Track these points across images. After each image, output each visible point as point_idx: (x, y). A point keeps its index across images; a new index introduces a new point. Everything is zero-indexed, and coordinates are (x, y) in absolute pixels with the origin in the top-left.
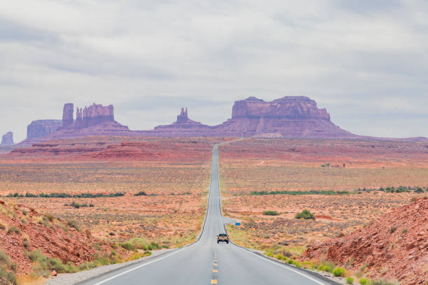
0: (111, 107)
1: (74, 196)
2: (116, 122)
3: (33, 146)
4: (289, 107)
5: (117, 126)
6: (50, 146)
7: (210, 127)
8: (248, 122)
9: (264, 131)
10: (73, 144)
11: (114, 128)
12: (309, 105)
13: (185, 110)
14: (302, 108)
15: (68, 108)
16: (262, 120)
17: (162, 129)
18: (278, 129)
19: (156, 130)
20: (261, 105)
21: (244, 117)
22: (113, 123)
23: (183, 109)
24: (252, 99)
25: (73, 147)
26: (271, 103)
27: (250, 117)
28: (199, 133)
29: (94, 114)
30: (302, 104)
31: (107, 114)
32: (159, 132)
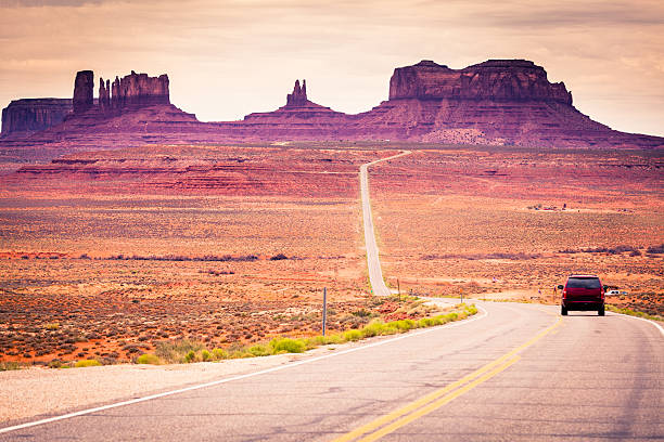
0: (164, 79)
1: (195, 259)
2: (173, 107)
3: (53, 162)
4: (495, 81)
5: (174, 115)
6: (82, 162)
7: (349, 117)
8: (420, 108)
9: (449, 124)
10: (123, 161)
11: (169, 119)
12: (533, 77)
13: (301, 85)
14: (519, 82)
15: (84, 79)
16: (445, 104)
17: (258, 120)
18: (477, 120)
19: (249, 122)
20: (445, 76)
21: (411, 98)
22: (168, 109)
23: (297, 82)
24: (427, 66)
25: (124, 165)
26: (462, 71)
27: (424, 99)
28: (328, 128)
29: (132, 91)
30: (520, 75)
31: (157, 91)
32: (252, 125)
